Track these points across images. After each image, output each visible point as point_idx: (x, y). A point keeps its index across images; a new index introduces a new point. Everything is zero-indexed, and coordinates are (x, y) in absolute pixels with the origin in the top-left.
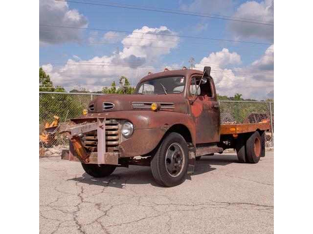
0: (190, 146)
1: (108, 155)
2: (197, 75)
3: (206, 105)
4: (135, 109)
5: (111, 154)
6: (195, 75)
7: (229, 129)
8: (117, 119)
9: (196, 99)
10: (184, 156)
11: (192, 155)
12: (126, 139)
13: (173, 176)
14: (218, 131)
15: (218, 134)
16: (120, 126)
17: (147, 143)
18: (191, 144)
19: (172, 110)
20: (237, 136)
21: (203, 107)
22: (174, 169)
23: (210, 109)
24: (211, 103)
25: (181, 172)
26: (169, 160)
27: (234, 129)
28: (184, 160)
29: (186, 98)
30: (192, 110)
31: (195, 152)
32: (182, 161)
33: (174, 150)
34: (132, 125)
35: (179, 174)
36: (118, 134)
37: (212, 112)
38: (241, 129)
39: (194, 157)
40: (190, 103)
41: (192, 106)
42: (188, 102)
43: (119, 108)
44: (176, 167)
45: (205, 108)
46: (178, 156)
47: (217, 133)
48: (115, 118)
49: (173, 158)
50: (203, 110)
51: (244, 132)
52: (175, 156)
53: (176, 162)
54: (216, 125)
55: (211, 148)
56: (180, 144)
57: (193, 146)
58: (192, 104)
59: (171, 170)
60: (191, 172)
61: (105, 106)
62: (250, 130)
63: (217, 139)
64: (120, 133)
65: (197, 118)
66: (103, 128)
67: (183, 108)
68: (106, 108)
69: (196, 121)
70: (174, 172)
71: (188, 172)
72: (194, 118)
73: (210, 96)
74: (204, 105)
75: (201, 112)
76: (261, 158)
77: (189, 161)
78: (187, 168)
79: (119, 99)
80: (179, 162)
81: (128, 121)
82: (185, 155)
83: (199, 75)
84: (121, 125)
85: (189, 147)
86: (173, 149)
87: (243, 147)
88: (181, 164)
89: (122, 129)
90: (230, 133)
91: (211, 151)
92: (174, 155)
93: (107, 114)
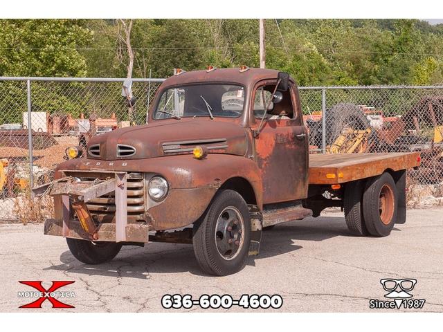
0: (253, 210)
1: (132, 228)
2: (266, 82)
3: (281, 135)
4: (166, 155)
5: (136, 226)
6: (262, 83)
7: (324, 175)
8: (142, 173)
9: (264, 126)
10: (243, 227)
11: (257, 225)
12: (156, 204)
13: (226, 259)
14: (304, 180)
15: (304, 185)
16: (145, 182)
17: (189, 209)
18: (254, 207)
19: (223, 151)
20: (338, 187)
21: (276, 140)
22: (229, 248)
23: (289, 142)
24: (291, 131)
25: (238, 252)
26: (220, 234)
27: (333, 176)
28: (243, 234)
29: (248, 126)
30: (257, 148)
31: (261, 219)
32: (240, 234)
33: (228, 218)
34: (165, 182)
35: (236, 255)
36: (143, 195)
37: (293, 146)
38: (347, 174)
39: (260, 228)
40: (253, 135)
41: (256, 140)
42: (250, 133)
43: (142, 155)
44: (230, 244)
45: (279, 142)
46: (235, 228)
47: (301, 183)
48: (139, 171)
49: (227, 230)
50: (277, 144)
51: (354, 179)
52: (230, 228)
53: (232, 237)
54: (301, 169)
55: (290, 209)
56: (237, 207)
57: (258, 210)
58: (256, 136)
59: (223, 249)
60: (254, 253)
61: (120, 151)
62: (369, 173)
63: (302, 193)
64: (146, 193)
65: (265, 159)
66: (123, 188)
67: (241, 145)
68: (121, 154)
69: (263, 166)
70: (229, 253)
71: (250, 253)
72: (260, 160)
73: (291, 115)
74: (277, 135)
75: (272, 150)
76: (396, 226)
77: (251, 235)
78: (248, 246)
79: (142, 140)
80: (236, 236)
81: (158, 175)
82: (244, 224)
83: (269, 81)
84: (147, 182)
85: (251, 211)
86: (226, 216)
87: (358, 206)
88: (239, 239)
89: (149, 187)
90: (327, 183)
91: (289, 218)
92: (229, 225)
93: (124, 164)
